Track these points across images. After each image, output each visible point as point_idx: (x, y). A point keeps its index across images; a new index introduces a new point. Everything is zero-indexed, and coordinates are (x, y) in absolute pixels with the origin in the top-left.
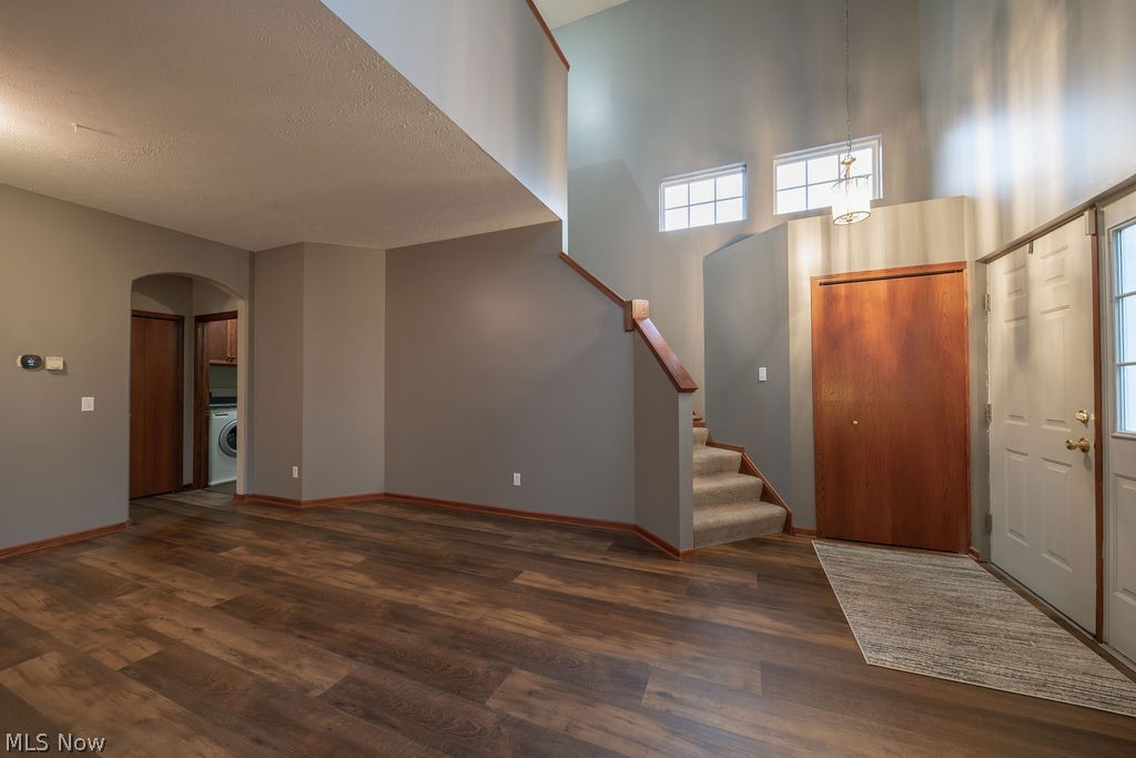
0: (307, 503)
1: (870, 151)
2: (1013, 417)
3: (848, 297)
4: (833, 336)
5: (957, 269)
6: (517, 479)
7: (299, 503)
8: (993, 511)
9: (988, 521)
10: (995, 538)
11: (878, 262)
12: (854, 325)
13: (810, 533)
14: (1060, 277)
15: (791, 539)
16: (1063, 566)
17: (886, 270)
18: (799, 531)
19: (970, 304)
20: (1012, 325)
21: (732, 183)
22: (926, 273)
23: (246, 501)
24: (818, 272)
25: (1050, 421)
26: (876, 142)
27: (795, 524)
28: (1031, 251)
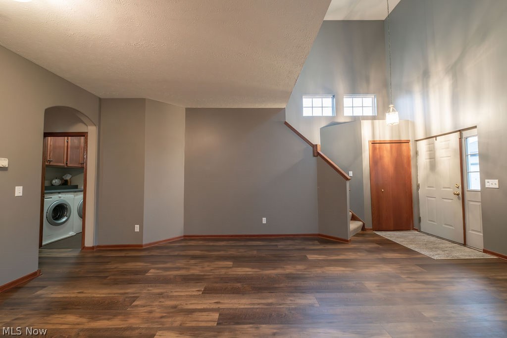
0: (146, 245)
1: (371, 99)
2: (428, 187)
3: (379, 148)
4: (375, 161)
5: (408, 142)
6: (264, 220)
7: (141, 246)
8: (421, 216)
9: (420, 219)
10: (422, 224)
11: (387, 138)
12: (381, 158)
13: (371, 229)
14: (448, 148)
15: (365, 232)
16: (451, 227)
17: (390, 141)
18: (368, 229)
19: (412, 153)
20: (428, 160)
21: (328, 101)
22: (400, 142)
23: (95, 250)
24: (371, 139)
25: (444, 188)
26: (373, 96)
27: (366, 227)
28: (436, 140)
